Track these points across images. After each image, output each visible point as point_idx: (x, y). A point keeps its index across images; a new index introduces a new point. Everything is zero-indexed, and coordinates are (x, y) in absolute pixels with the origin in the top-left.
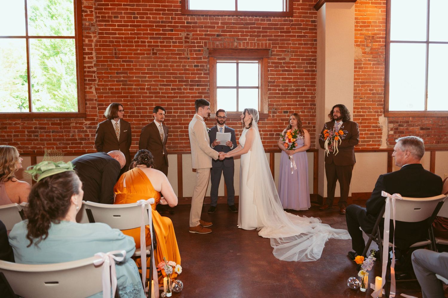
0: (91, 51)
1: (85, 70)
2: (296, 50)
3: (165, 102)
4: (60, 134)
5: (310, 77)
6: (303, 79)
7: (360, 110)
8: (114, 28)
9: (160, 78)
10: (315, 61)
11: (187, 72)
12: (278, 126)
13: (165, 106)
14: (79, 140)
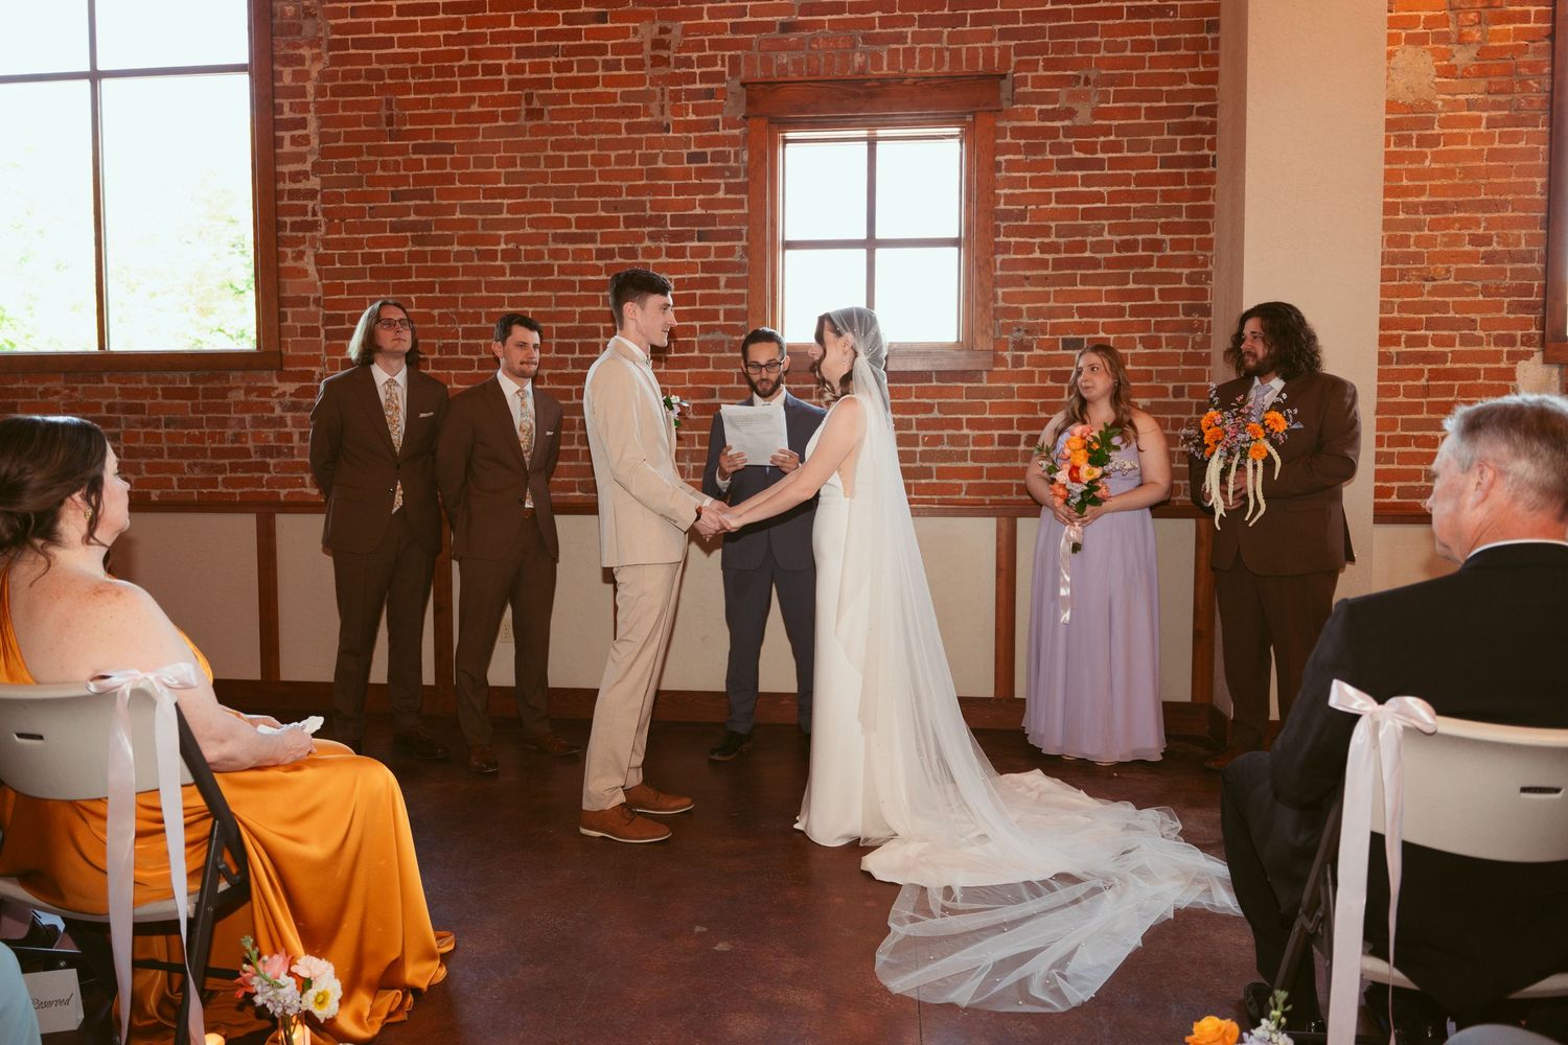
0: (300, 116)
1: (281, 186)
2: (1124, 71)
3: (571, 306)
4: (192, 431)
5: (1188, 187)
6: (1151, 196)
7: (1422, 332)
8: (387, 19)
9: (555, 211)
10: (1209, 118)
11: (661, 182)
12: (1036, 404)
13: (573, 320)
14: (256, 452)
